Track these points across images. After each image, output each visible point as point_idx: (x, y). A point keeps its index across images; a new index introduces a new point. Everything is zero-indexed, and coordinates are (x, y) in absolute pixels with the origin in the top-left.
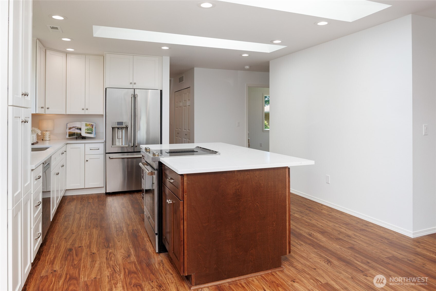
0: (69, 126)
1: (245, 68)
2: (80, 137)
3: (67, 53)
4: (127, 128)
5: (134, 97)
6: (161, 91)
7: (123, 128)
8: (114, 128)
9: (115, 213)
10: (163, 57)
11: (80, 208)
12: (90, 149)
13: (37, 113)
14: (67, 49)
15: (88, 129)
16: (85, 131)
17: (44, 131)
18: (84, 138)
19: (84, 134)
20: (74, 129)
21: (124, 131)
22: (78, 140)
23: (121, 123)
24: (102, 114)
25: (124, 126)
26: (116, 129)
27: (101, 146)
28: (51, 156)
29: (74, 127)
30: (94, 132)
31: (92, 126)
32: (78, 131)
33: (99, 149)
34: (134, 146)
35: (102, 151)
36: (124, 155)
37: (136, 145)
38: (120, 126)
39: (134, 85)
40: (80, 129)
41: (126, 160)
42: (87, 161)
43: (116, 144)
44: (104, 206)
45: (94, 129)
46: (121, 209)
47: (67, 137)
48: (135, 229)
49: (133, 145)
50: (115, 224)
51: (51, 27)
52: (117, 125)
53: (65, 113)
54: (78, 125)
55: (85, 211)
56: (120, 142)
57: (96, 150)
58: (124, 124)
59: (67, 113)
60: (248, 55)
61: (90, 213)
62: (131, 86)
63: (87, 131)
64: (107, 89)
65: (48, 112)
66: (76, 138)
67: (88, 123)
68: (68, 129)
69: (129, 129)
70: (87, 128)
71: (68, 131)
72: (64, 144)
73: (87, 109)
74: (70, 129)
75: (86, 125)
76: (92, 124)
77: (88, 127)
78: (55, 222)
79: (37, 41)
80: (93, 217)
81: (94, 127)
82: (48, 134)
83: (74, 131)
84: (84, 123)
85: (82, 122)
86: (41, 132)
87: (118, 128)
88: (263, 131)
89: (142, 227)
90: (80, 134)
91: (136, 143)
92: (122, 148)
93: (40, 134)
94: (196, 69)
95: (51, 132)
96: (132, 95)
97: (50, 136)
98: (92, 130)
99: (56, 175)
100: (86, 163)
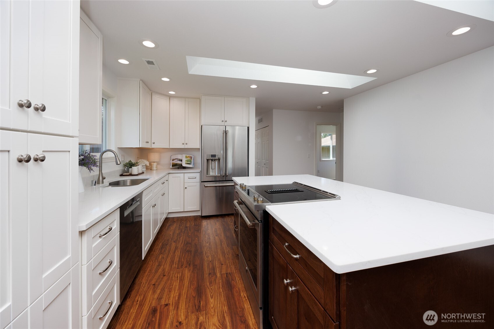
0: (172, 158)
1: (317, 108)
2: (181, 167)
3: (170, 97)
4: (219, 159)
5: (226, 133)
6: (248, 128)
7: (216, 159)
8: (208, 159)
9: (208, 244)
10: (250, 98)
11: (177, 234)
12: (189, 178)
13: (141, 147)
14: (170, 92)
15: (187, 161)
16: (185, 162)
17: (152, 162)
18: (184, 168)
19: (184, 165)
20: (176, 160)
21: (217, 162)
22: (179, 170)
23: (214, 156)
24: (199, 147)
25: (217, 158)
26: (210, 161)
27: (198, 176)
28: (143, 191)
29: (176, 159)
30: (192, 163)
31: (191, 158)
32: (180, 162)
33: (196, 178)
34: (226, 175)
35: (198, 179)
36: (216, 183)
37: (227, 175)
38: (214, 159)
39: (225, 123)
40: (181, 161)
41: (218, 188)
42: (186, 188)
43: (210, 174)
44: (199, 232)
45: (192, 160)
46: (214, 237)
47: (171, 167)
48: (229, 272)
49: (224, 175)
50: (208, 261)
51: (147, 61)
52: (211, 157)
53: (168, 147)
54: (179, 157)
55: (182, 238)
56: (214, 172)
57: (193, 179)
58: (216, 156)
59: (171, 147)
60: (328, 93)
61: (186, 242)
62: (223, 124)
63: (187, 163)
64: (203, 126)
65: (153, 146)
66: (178, 168)
67: (188, 155)
68: (172, 160)
69: (221, 160)
70: (186, 159)
71: (172, 162)
72: (167, 174)
73: (187, 144)
74: (173, 160)
75: (186, 157)
76: (192, 156)
77: (188, 159)
78: (151, 253)
79: (141, 82)
80: (188, 249)
81: (192, 159)
82: (155, 165)
83: (176, 162)
84: (184, 156)
85: (183, 155)
86: (149, 163)
87: (212, 160)
88: (320, 160)
89: (237, 270)
90: (181, 165)
91: (227, 173)
92: (215, 177)
93: (149, 165)
94: (274, 110)
95: (158, 163)
96: (224, 131)
97: (157, 166)
98: (191, 161)
99: (153, 207)
100: (185, 190)
